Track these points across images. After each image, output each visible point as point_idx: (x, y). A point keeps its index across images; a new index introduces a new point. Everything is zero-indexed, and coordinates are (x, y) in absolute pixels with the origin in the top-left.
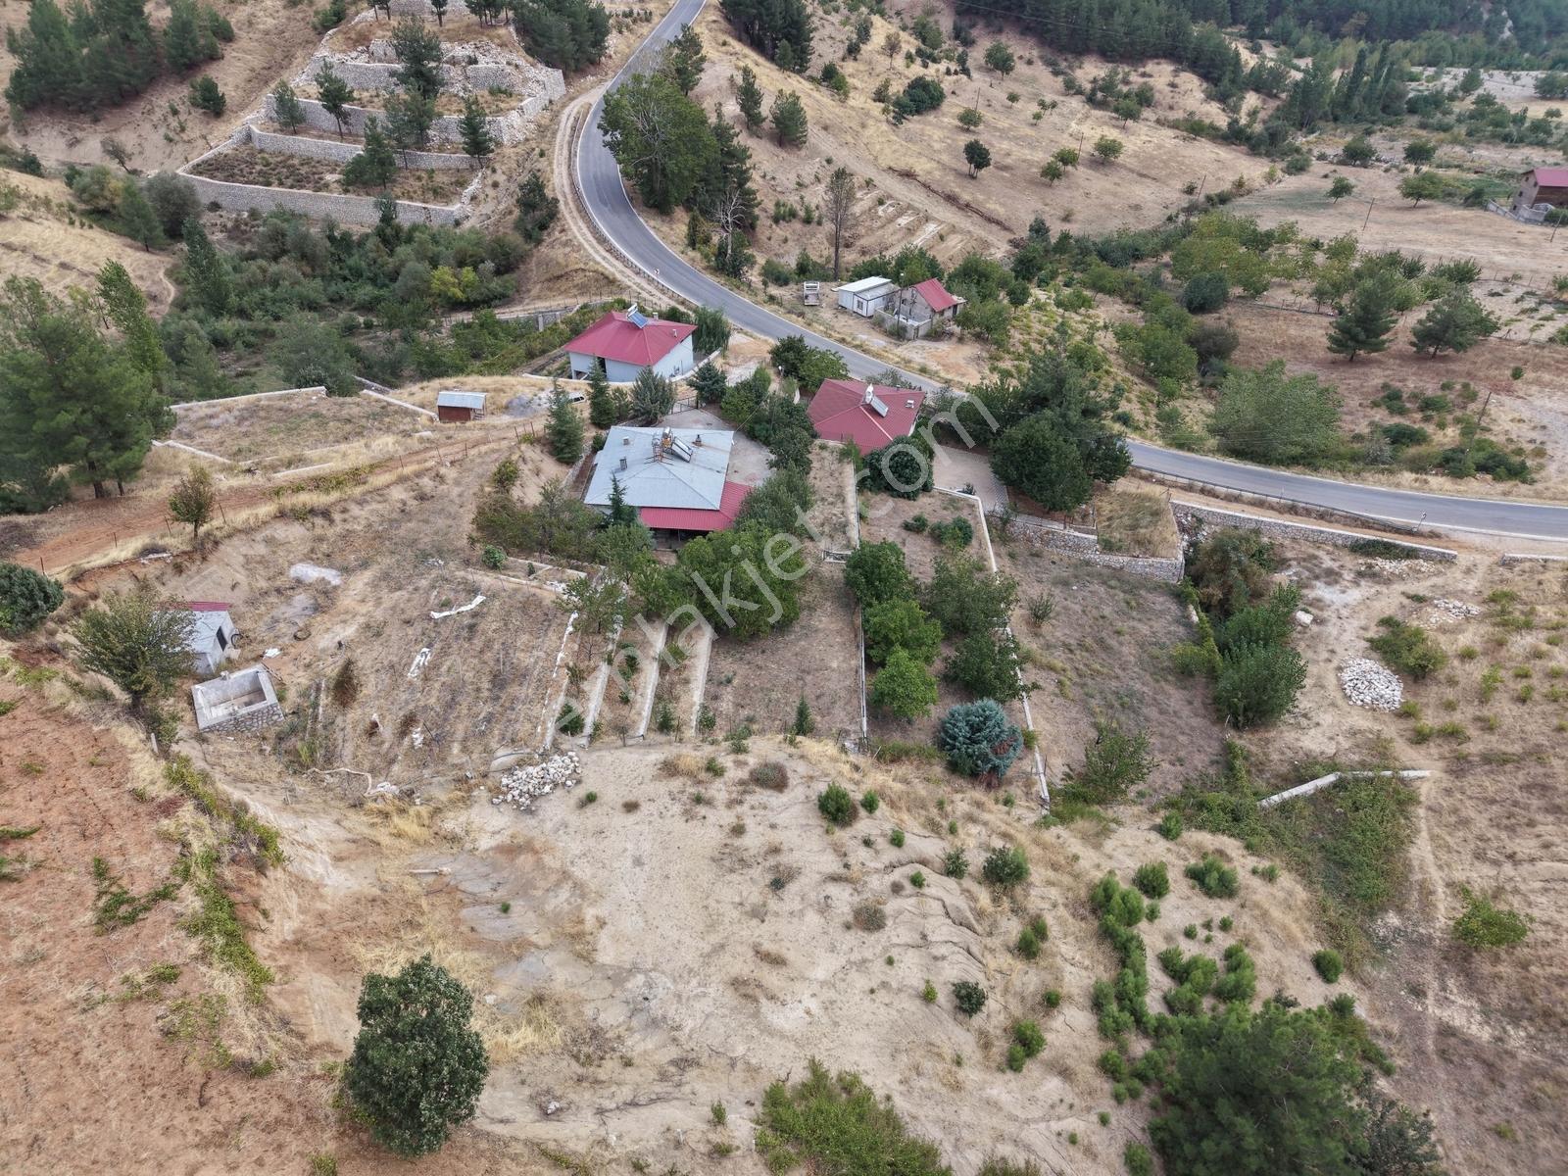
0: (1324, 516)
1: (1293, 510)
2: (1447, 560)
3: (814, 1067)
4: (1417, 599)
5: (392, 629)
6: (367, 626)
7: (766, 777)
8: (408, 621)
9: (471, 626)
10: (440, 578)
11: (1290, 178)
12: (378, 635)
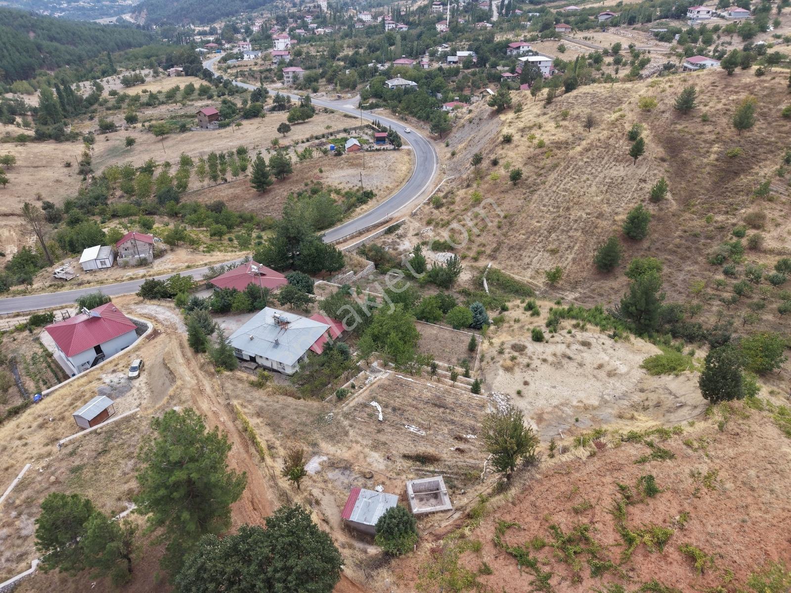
0: (368, 230)
1: (360, 233)
2: (404, 223)
3: (642, 367)
4: (417, 235)
5: (382, 438)
6: (375, 447)
7: (519, 348)
8: (379, 431)
9: (394, 409)
10: (346, 416)
11: (94, 146)
12: (385, 444)
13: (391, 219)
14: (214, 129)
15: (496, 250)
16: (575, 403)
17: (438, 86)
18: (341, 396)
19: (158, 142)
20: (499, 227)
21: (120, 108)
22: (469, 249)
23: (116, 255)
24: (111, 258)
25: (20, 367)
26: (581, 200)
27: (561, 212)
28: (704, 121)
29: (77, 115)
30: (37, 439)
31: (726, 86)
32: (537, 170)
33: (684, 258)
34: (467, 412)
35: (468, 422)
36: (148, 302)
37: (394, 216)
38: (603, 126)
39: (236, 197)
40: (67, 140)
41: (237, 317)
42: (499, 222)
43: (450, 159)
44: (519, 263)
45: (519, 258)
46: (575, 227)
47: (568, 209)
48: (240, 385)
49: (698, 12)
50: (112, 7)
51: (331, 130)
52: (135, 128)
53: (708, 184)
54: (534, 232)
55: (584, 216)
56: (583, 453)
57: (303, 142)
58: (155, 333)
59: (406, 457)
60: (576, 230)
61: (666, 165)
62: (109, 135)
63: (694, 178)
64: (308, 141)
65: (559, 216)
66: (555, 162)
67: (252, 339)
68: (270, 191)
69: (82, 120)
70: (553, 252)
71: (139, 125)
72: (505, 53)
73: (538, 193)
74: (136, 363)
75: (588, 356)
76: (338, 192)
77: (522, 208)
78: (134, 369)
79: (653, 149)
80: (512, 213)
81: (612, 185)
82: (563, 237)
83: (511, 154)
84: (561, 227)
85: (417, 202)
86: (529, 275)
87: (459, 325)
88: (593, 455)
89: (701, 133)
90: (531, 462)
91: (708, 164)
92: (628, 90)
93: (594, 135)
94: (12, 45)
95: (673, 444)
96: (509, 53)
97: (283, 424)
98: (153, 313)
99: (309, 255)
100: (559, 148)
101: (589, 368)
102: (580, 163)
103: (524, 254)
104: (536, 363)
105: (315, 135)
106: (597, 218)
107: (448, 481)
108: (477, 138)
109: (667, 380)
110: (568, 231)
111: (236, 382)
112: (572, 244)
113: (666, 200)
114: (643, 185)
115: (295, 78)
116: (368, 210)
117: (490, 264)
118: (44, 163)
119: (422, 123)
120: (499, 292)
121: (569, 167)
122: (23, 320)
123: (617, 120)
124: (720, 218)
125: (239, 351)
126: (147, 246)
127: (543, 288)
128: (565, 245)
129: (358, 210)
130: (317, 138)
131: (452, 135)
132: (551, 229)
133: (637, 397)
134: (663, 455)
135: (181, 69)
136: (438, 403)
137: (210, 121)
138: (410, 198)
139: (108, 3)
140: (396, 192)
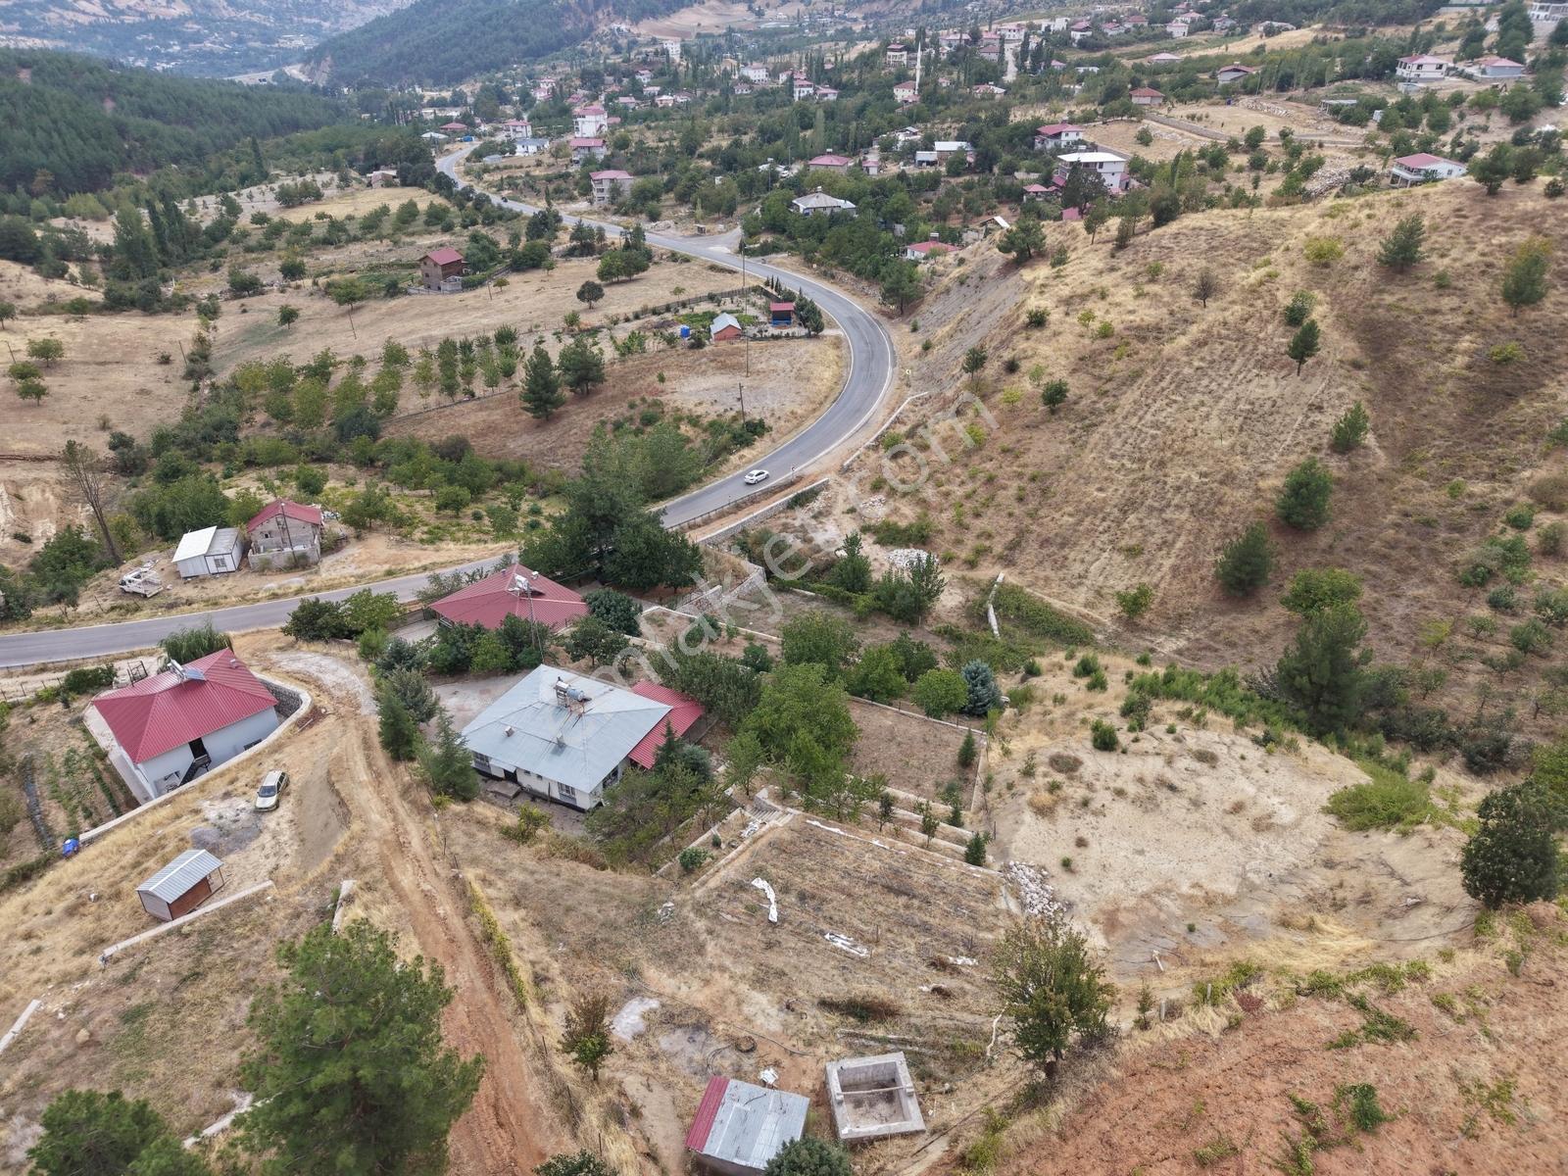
0: (753, 500)
1: (738, 507)
2: (826, 486)
3: (1327, 811)
4: (852, 511)
5: (776, 960)
6: (760, 982)
7: (1067, 765)
8: (769, 946)
9: (803, 897)
10: (700, 909)
11: (218, 323)
12: (781, 974)
13: (800, 479)
14: (452, 292)
15: (1013, 546)
16: (1185, 889)
17: (897, 211)
18: (691, 865)
19: (343, 315)
20: (1020, 499)
21: (271, 248)
22: (958, 542)
23: (246, 547)
24: (236, 553)
25: (41, 779)
26: (1189, 447)
27: (1148, 471)
28: (1440, 286)
29: (187, 261)
30: (62, 939)
31: (1485, 217)
32: (1097, 384)
33: (1405, 571)
34: (957, 905)
35: (960, 928)
36: (305, 647)
37: (807, 472)
38: (1233, 296)
39: (491, 429)
40: (166, 310)
41: (482, 684)
42: (1021, 489)
43: (919, 356)
44: (1061, 574)
45: (1061, 564)
46: (1176, 501)
47: (1162, 464)
48: (482, 836)
49: (1420, 66)
50: (266, 52)
51: (683, 297)
52: (298, 287)
53: (1451, 416)
54: (1092, 510)
55: (1196, 479)
56: (1212, 1020)
57: (627, 320)
58: (316, 715)
59: (826, 1005)
60: (1178, 507)
61: (1362, 375)
62: (251, 302)
63: (1421, 403)
64: (637, 317)
65: (1143, 479)
66: (1135, 367)
67: (509, 734)
68: (559, 417)
69: (196, 271)
70: (1132, 552)
71: (307, 282)
72: (1032, 145)
73: (1101, 429)
74: (272, 780)
75: (1209, 785)
76: (694, 421)
77: (1068, 459)
78: (267, 792)
79: (1337, 344)
80: (1046, 470)
81: (1252, 417)
82: (1152, 522)
83: (1045, 349)
84: (1149, 502)
85: (852, 444)
86: (1082, 599)
87: (938, 709)
88: (1233, 1026)
89: (1435, 312)
90: (1099, 1038)
91: (1449, 376)
92: (1282, 223)
93: (1213, 313)
94: (70, 125)
95: (1409, 1003)
96: (1038, 146)
97: (569, 923)
98: (313, 670)
99: (633, 554)
100: (1143, 339)
101: (1213, 811)
102: (1187, 371)
103: (1072, 556)
104: (1102, 798)
105: (651, 306)
106: (1222, 483)
107: (915, 1062)
108: (975, 316)
109: (1383, 842)
110: (1162, 510)
111: (474, 829)
112: (1170, 537)
113: (1365, 447)
114: (1316, 416)
115: (616, 191)
116: (755, 458)
117: (1002, 575)
118: (119, 355)
119: (864, 284)
120: (1021, 634)
121: (1163, 378)
122: (53, 680)
123: (1261, 283)
124: (1479, 488)
125: (483, 759)
126: (309, 530)
127: (1111, 627)
128: (1156, 539)
129: (734, 459)
130: (655, 312)
131: (924, 308)
132: (1128, 506)
133: (1320, 880)
134: (1390, 1030)
135: (393, 173)
136: (896, 885)
137: (445, 276)
138: (838, 437)
139: (258, 44)
140: (810, 424)
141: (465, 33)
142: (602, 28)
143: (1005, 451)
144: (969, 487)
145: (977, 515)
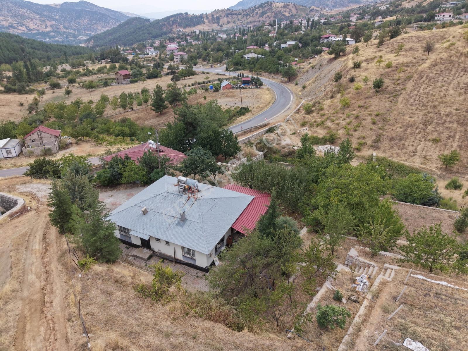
0: (251, 131)
2: (280, 126)
4: (294, 134)
11: (43, 96)
13: (268, 124)
14: (126, 84)
15: (376, 141)
19: (88, 93)
20: (374, 123)
21: (66, 77)
24: (18, 148)
26: (445, 100)
27: (430, 110)
29: (37, 81)
32: (393, 82)
36: (34, 181)
37: (271, 122)
38: (440, 50)
39: (139, 118)
40: (26, 93)
42: (373, 119)
43: (302, 91)
44: (404, 151)
45: (403, 147)
46: (448, 120)
47: (435, 107)
49: (444, 16)
50: (74, 41)
51: (209, 80)
52: (73, 86)
54: (410, 125)
55: (454, 112)
57: (189, 86)
58: (23, 211)
60: (450, 122)
62: (55, 90)
64: (193, 85)
65: (429, 113)
66: (408, 75)
67: (145, 213)
68: (166, 113)
69: (39, 84)
70: (435, 141)
71: (77, 85)
72: (319, 41)
73: (402, 96)
77: (391, 107)
80: (382, 112)
82: (440, 129)
84: (435, 121)
85: (286, 114)
86: (418, 161)
92: (446, 32)
93: (433, 57)
94: (5, 47)
96: (322, 41)
100: (408, 66)
102: (431, 75)
103: (407, 144)
105: (198, 82)
108: (323, 75)
110: (443, 124)
112: (452, 134)
115: (182, 58)
116: (247, 119)
117: (375, 153)
118: (4, 103)
119: (273, 75)
121: (422, 78)
123: (450, 46)
125: (124, 230)
126: (53, 139)
127: (438, 172)
128: (445, 135)
129: (239, 119)
130: (199, 84)
131: (298, 78)
132: (426, 123)
135: (109, 60)
137: (124, 79)
138: (280, 112)
139: (72, 39)
140: (265, 109)
141: (134, 32)
142: (175, 30)
143: (360, 107)
144: (348, 120)
145: (355, 130)
